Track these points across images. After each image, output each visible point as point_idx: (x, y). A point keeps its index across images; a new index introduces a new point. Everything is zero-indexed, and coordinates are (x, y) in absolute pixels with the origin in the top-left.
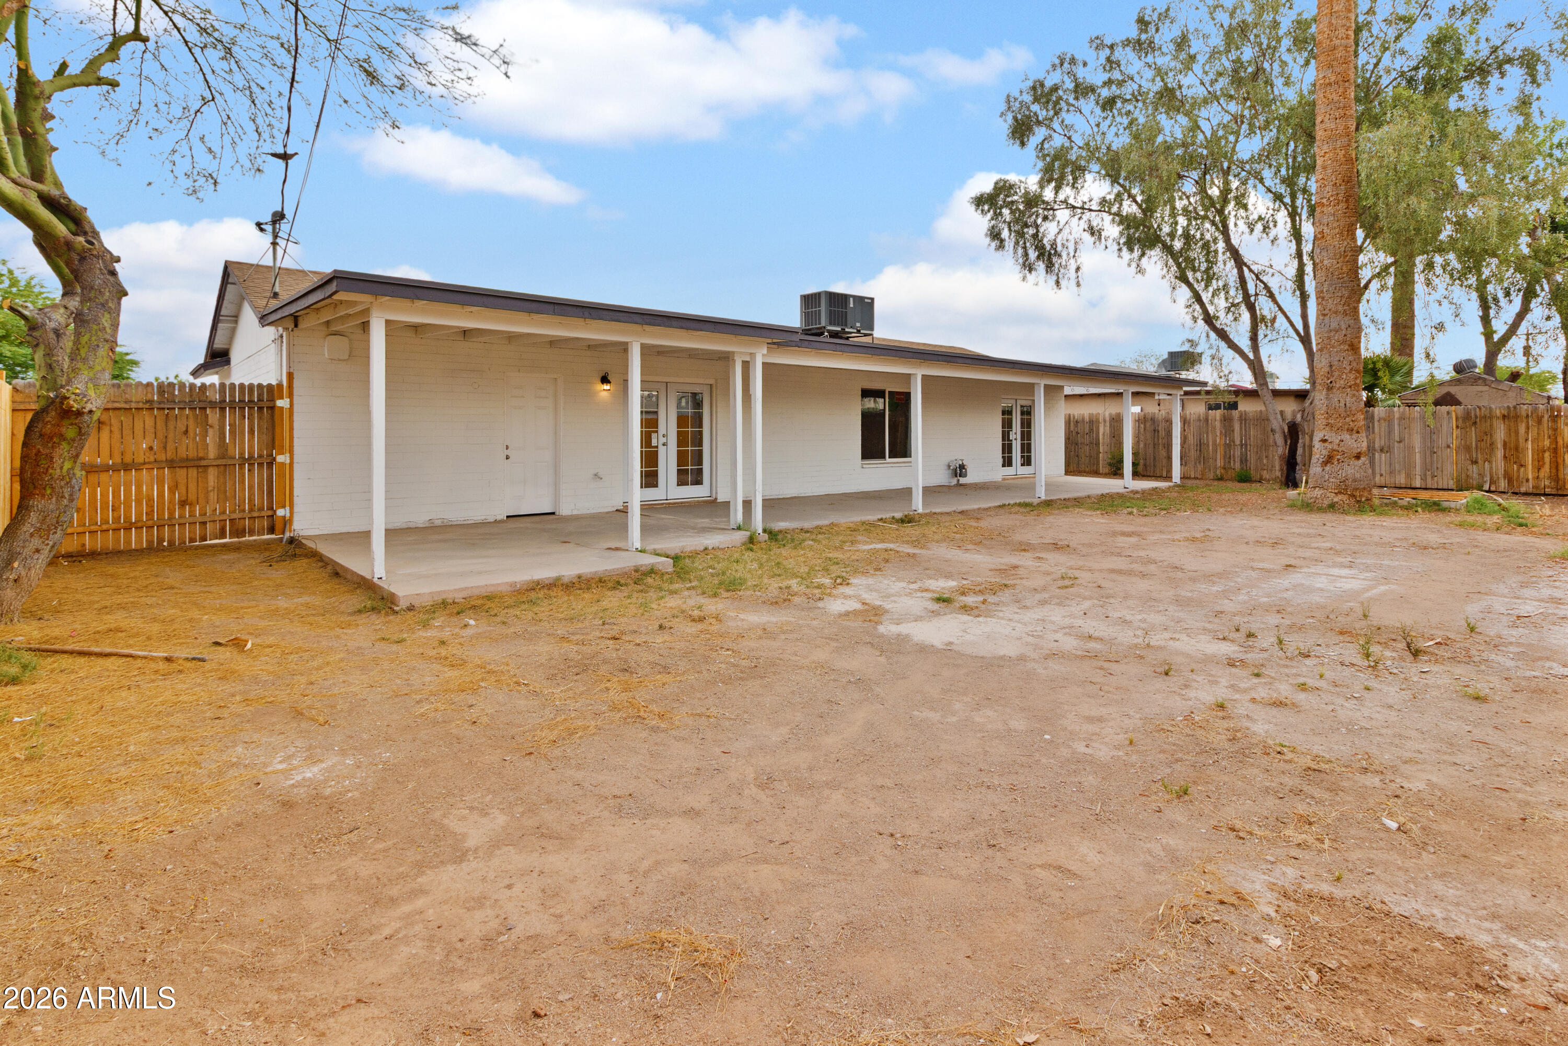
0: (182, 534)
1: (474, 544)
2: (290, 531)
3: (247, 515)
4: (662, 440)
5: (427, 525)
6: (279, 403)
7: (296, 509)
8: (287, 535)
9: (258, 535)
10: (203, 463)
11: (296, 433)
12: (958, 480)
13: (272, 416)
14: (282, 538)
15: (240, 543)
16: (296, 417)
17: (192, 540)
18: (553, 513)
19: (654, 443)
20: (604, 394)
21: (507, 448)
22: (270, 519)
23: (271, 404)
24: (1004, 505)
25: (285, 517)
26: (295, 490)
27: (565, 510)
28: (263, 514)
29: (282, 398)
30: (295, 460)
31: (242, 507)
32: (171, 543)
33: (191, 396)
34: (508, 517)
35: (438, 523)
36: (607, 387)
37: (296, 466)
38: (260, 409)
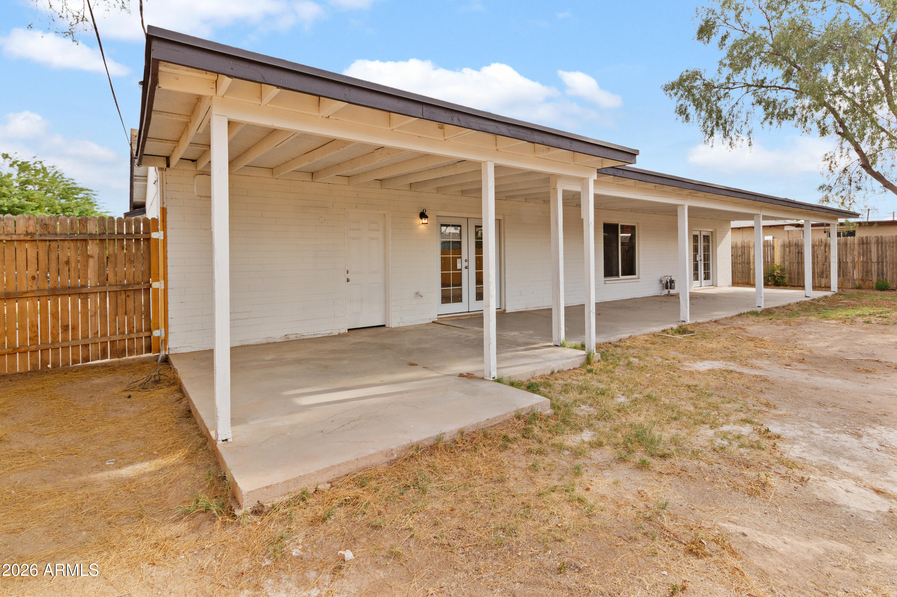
0: (66, 356)
1: (326, 367)
2: (165, 350)
3: (126, 337)
4: (465, 264)
5: (284, 340)
6: (154, 235)
7: (170, 330)
8: (163, 353)
9: (137, 354)
10: (84, 290)
11: (170, 262)
12: (669, 292)
13: (149, 247)
14: (158, 356)
15: (119, 362)
16: (169, 248)
17: (75, 361)
18: (384, 326)
19: (459, 266)
20: (423, 227)
21: (348, 272)
22: (148, 339)
23: (147, 236)
24: (741, 314)
25: (159, 337)
26: (169, 312)
27: (394, 323)
28: (141, 335)
29: (157, 230)
30: (170, 286)
31: (121, 330)
32: (55, 365)
33: (72, 229)
34: (349, 330)
35: (292, 337)
36: (424, 221)
37: (170, 292)
38: (138, 240)
